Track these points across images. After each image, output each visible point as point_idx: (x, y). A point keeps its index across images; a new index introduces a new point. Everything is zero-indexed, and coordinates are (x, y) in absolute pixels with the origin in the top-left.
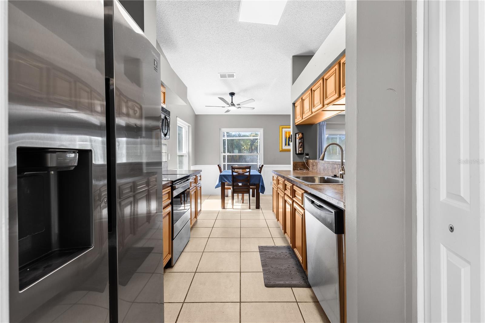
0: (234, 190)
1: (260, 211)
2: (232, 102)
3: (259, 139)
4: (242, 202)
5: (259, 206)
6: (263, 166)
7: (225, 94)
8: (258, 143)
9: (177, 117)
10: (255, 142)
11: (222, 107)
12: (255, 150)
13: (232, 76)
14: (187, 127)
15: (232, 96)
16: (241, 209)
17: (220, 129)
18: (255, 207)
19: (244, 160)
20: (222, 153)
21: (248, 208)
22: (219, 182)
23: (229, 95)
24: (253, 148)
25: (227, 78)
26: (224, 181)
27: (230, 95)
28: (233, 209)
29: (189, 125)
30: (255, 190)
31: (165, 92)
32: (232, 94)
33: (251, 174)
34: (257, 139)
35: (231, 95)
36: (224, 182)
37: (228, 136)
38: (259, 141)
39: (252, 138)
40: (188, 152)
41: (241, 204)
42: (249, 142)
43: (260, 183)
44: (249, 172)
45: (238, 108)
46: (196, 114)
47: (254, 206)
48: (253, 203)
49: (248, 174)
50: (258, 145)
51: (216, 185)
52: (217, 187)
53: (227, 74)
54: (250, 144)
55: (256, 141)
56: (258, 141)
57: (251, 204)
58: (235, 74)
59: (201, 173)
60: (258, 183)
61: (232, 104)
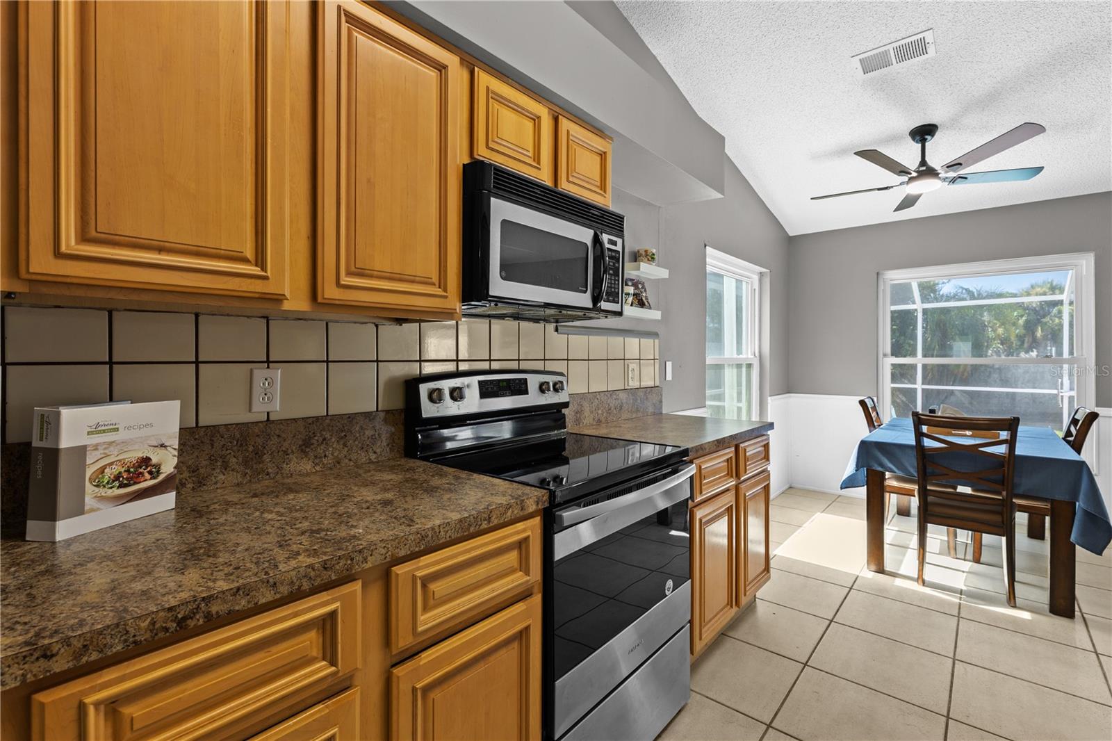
0: (930, 508)
1: (1075, 631)
2: (923, 162)
3: (1066, 302)
4: (970, 556)
5: (1072, 598)
6: (1093, 417)
7: (893, 139)
8: (1060, 318)
9: (705, 246)
10: (1049, 313)
11: (879, 189)
12: (1047, 339)
13: (920, 48)
14: (756, 278)
15: (923, 141)
16: (961, 592)
17: (878, 274)
18: (1044, 597)
19: (996, 376)
20: (885, 355)
21: (1004, 598)
22: (858, 467)
23: (910, 138)
24: (1039, 333)
25: (897, 68)
26: (882, 465)
27: (914, 140)
28: (924, 583)
29: (763, 270)
30: (1048, 519)
31: (605, 153)
32: (923, 133)
33: (1018, 452)
34: (1061, 303)
35: (918, 138)
36: (880, 469)
37: (925, 299)
38: (1066, 309)
39: (1034, 300)
40: (757, 354)
41: (968, 566)
42: (1022, 316)
43: (1076, 498)
44: (1012, 443)
45: (953, 180)
46: (791, 235)
47: (1035, 587)
48: (1031, 570)
49: (1002, 449)
50: (1061, 325)
51: (844, 478)
52: (849, 483)
53: (890, 47)
54: (1027, 322)
55: (1055, 311)
56: (1060, 312)
57: (1018, 576)
58: (929, 37)
59: (769, 432)
60: (1067, 498)
61: (924, 168)
